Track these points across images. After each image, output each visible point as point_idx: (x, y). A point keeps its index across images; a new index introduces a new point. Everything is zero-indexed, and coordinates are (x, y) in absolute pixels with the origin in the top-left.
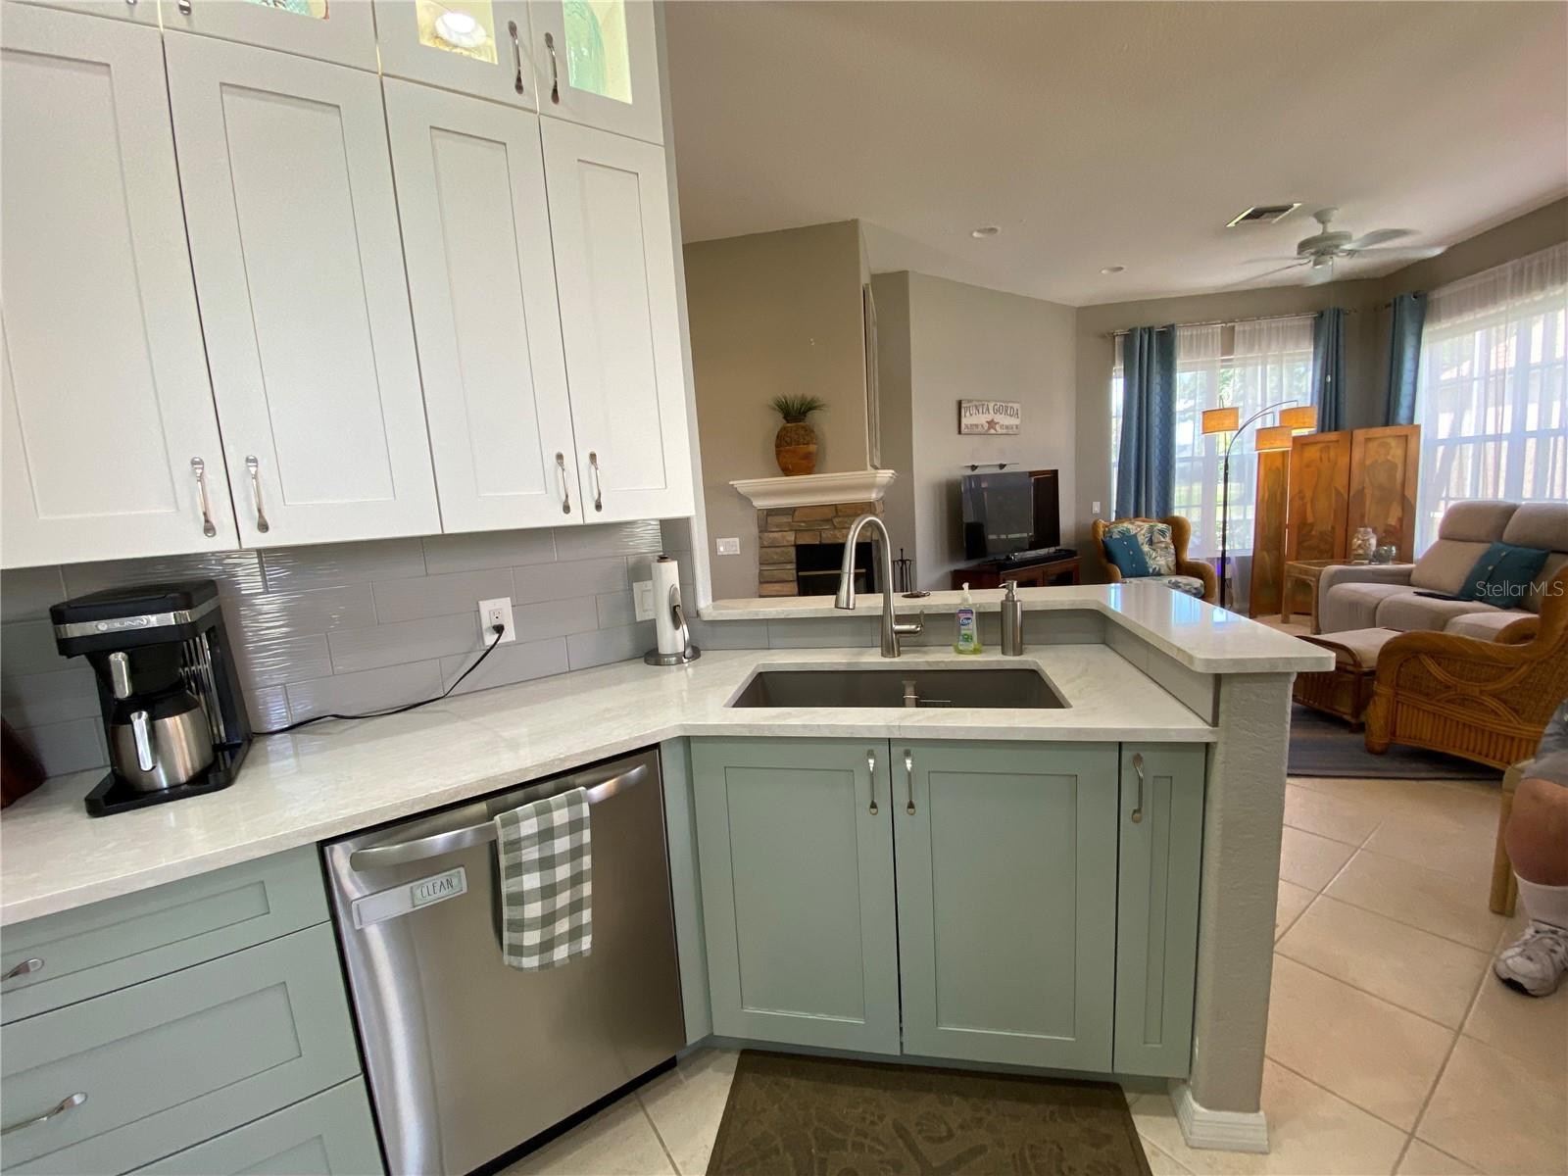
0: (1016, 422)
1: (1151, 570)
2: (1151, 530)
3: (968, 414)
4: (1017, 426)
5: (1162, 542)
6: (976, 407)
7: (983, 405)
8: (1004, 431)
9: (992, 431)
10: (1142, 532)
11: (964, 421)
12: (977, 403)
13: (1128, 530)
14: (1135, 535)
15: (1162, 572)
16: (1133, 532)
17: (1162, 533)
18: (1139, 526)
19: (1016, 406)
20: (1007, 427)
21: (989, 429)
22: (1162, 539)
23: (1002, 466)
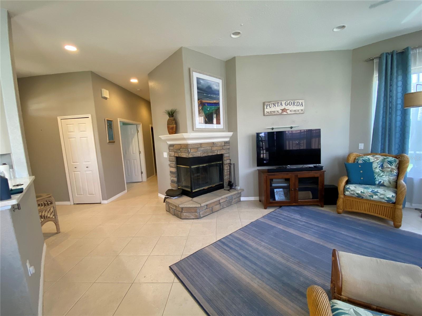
0: (302, 108)
1: (377, 182)
2: (383, 161)
3: (268, 107)
4: (302, 110)
5: (389, 168)
6: (274, 104)
7: (278, 103)
8: (293, 113)
9: (285, 113)
10: (377, 161)
11: (266, 110)
12: (274, 102)
13: (369, 159)
14: (372, 163)
15: (385, 184)
16: (371, 161)
17: (390, 163)
18: (376, 158)
19: (300, 101)
20: (294, 111)
21: (282, 112)
22: (389, 166)
23: (291, 128)
